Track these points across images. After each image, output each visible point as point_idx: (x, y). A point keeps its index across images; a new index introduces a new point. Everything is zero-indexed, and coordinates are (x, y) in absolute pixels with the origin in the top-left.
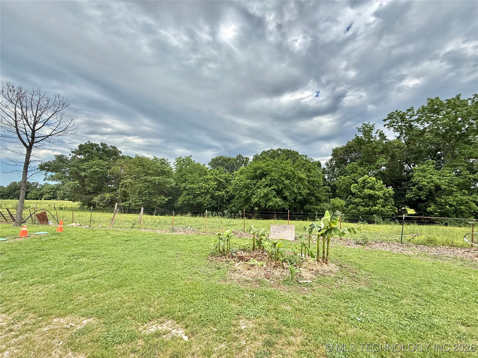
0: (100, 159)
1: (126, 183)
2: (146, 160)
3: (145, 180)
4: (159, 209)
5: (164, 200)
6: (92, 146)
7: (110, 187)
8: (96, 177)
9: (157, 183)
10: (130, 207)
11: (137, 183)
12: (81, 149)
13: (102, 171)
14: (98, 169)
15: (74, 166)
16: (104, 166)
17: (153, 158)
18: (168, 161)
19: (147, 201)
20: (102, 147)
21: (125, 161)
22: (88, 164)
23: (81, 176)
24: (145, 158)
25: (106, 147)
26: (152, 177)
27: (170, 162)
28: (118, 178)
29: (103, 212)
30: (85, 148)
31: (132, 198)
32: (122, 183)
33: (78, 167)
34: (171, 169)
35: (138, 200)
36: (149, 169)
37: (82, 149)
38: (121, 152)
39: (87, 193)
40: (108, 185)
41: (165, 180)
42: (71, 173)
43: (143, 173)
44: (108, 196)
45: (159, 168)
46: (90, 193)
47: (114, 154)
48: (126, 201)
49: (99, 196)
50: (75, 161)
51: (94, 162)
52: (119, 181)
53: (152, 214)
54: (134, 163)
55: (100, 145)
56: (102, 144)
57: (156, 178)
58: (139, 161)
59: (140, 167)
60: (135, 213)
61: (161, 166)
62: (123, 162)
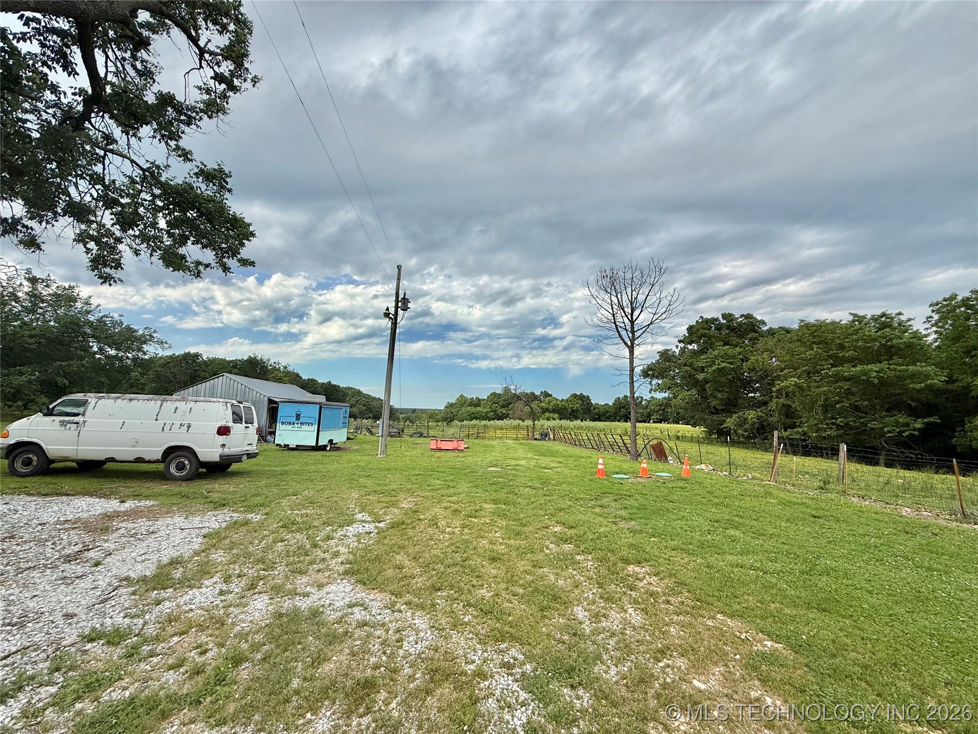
0: (725, 344)
1: (788, 387)
2: (831, 327)
3: (834, 376)
4: (894, 451)
5: (907, 425)
6: (707, 323)
7: (752, 397)
8: (723, 379)
9: (876, 381)
10: (804, 440)
11: (816, 384)
12: (692, 333)
13: (732, 366)
14: (725, 364)
15: (685, 365)
16: (734, 357)
17: (851, 318)
18: (903, 318)
19: (852, 428)
20: (725, 321)
21: (775, 339)
22: (707, 358)
23: (697, 381)
24: (827, 324)
25: (732, 320)
26: (854, 366)
27: (909, 320)
28: (767, 378)
29: (748, 448)
30: (698, 330)
31: (809, 419)
32: (778, 387)
33: (691, 365)
34: (916, 335)
35: (825, 426)
36: (842, 347)
37: (694, 333)
38: (764, 323)
39: (713, 410)
40: (747, 395)
41: (900, 371)
42: (683, 377)
43: (827, 360)
44: (752, 416)
45: (875, 340)
46: (717, 411)
47: (750, 330)
48: (793, 426)
49: (735, 416)
50: (685, 357)
51: (716, 352)
52: (769, 384)
53: (874, 463)
54: (798, 340)
55: (721, 318)
56: (724, 316)
57: (869, 366)
58: (812, 334)
59: (815, 347)
60: (822, 457)
61: (879, 334)
62: (771, 342)
